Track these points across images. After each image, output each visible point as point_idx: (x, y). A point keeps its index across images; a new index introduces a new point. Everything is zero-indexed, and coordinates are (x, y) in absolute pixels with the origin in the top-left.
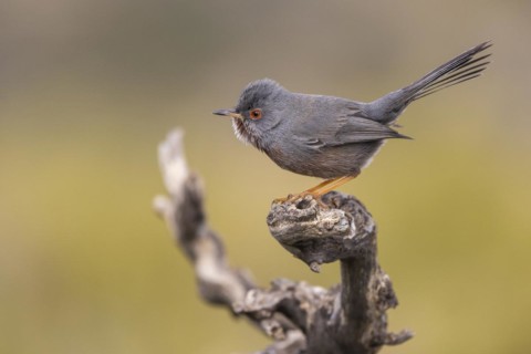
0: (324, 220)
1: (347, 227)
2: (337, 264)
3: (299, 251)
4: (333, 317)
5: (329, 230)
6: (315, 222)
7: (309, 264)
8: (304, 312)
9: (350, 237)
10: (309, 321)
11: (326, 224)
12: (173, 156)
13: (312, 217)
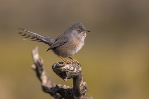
0: (67, 67)
1: (73, 69)
2: (72, 79)
3: (61, 75)
4: (72, 94)
5: (68, 70)
6: (64, 68)
7: (64, 79)
8: (64, 93)
9: (75, 72)
10: (66, 95)
11: (67, 68)
12: (36, 53)
13: (64, 66)
